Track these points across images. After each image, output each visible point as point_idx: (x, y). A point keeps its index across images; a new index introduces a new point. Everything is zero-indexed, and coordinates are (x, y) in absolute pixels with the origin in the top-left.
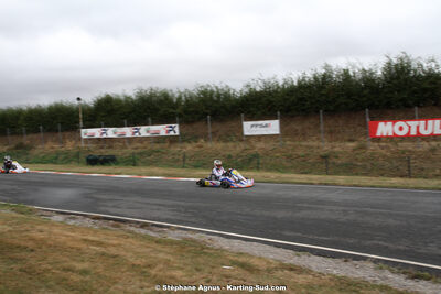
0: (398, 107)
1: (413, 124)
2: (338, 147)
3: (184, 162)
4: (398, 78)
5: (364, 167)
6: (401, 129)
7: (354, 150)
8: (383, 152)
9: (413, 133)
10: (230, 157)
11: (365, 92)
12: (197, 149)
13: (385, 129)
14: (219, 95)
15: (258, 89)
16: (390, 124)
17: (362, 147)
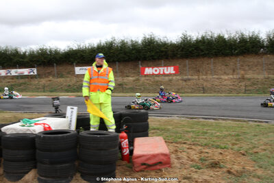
0: (150, 60)
1: (162, 69)
2: (126, 80)
3: (44, 89)
4: (149, 45)
5: (140, 89)
6: (156, 71)
7: (134, 81)
8: (148, 82)
9: (162, 73)
10: (70, 85)
11: (134, 52)
12: (49, 82)
13: (148, 71)
14: (51, 51)
15: (74, 49)
16: (151, 68)
17: (138, 80)
